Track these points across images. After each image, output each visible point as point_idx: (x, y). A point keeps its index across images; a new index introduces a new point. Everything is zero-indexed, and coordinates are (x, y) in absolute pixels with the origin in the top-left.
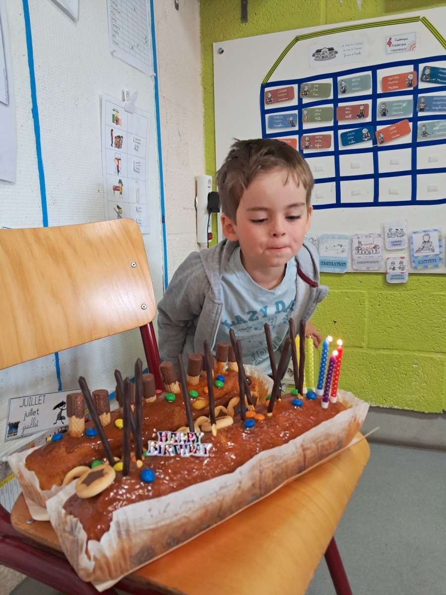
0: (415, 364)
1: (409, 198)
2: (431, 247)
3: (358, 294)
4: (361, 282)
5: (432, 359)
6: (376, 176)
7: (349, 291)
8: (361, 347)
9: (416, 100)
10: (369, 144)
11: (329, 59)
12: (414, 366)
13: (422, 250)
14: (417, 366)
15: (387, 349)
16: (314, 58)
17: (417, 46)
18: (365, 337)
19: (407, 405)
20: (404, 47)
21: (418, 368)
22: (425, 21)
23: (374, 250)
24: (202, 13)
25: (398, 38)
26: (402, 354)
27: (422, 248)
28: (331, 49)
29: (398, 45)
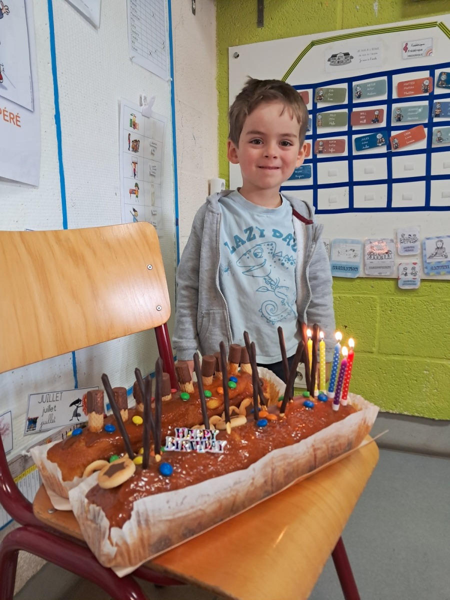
0: (426, 371)
1: (423, 204)
2: (444, 253)
3: (369, 299)
4: (372, 287)
5: (443, 365)
6: (390, 181)
7: (361, 296)
8: (372, 353)
9: (431, 106)
10: (383, 150)
11: (344, 64)
12: (425, 372)
13: (435, 256)
14: (428, 372)
15: (398, 354)
16: (330, 62)
17: (433, 51)
18: (376, 343)
19: (417, 411)
20: (421, 52)
21: (429, 374)
22: (442, 26)
23: (387, 255)
24: (218, 18)
25: (415, 43)
26: (413, 360)
27: (435, 254)
28: (347, 54)
29: (415, 51)
